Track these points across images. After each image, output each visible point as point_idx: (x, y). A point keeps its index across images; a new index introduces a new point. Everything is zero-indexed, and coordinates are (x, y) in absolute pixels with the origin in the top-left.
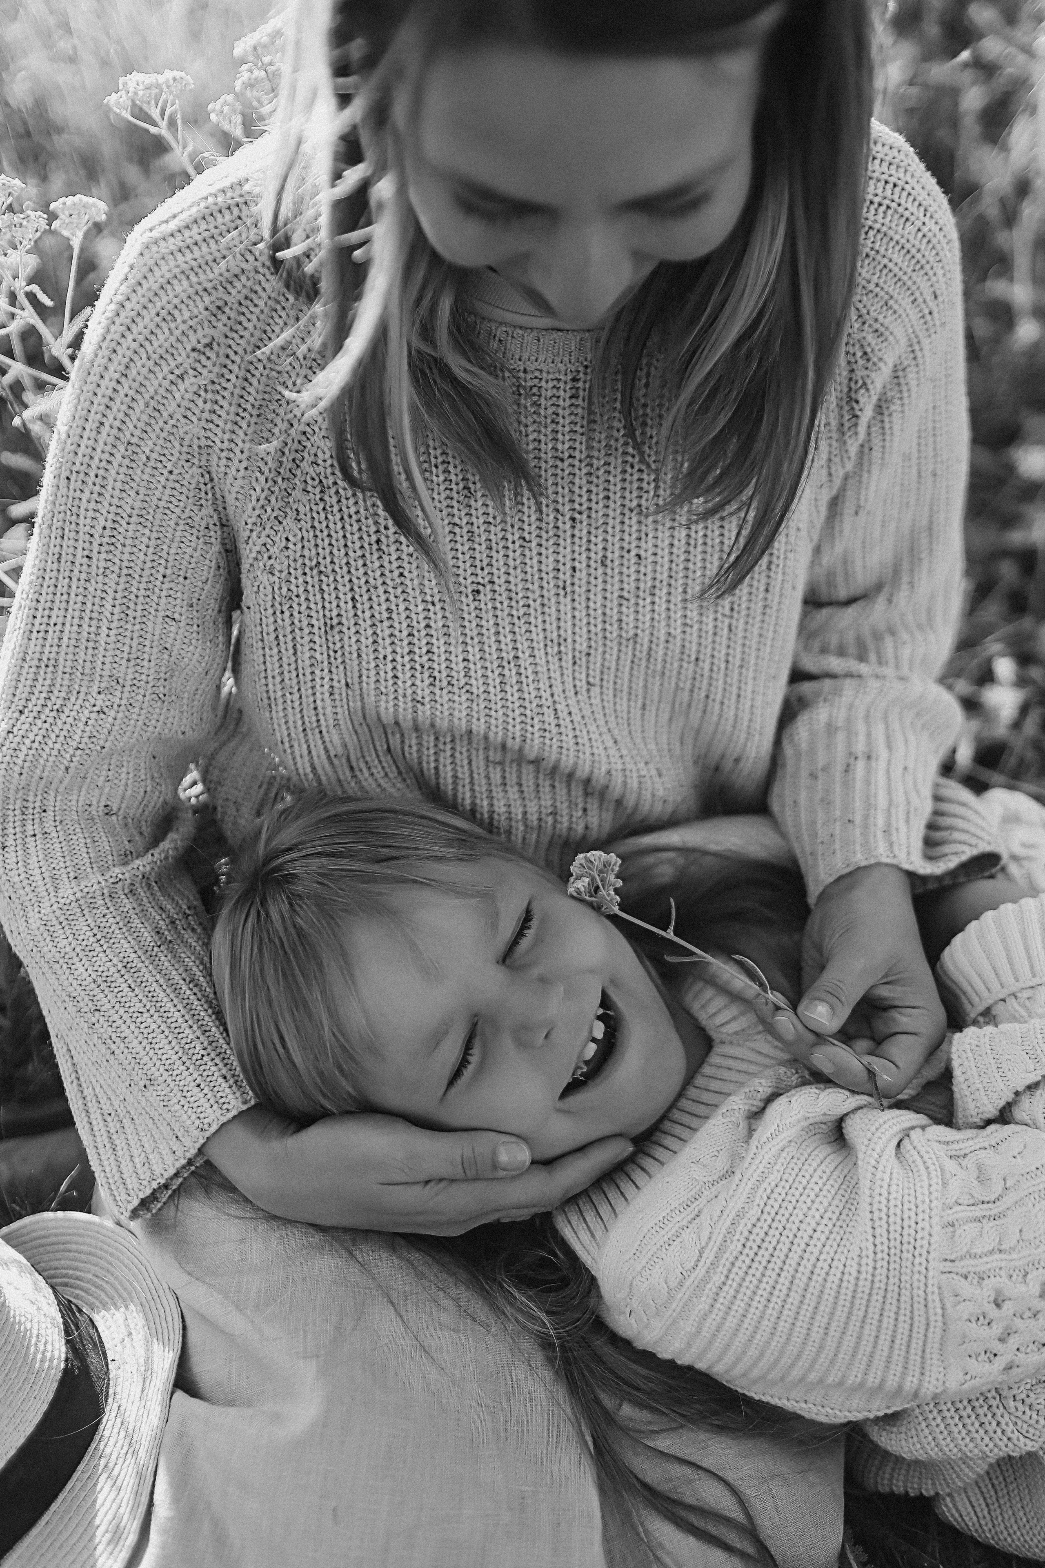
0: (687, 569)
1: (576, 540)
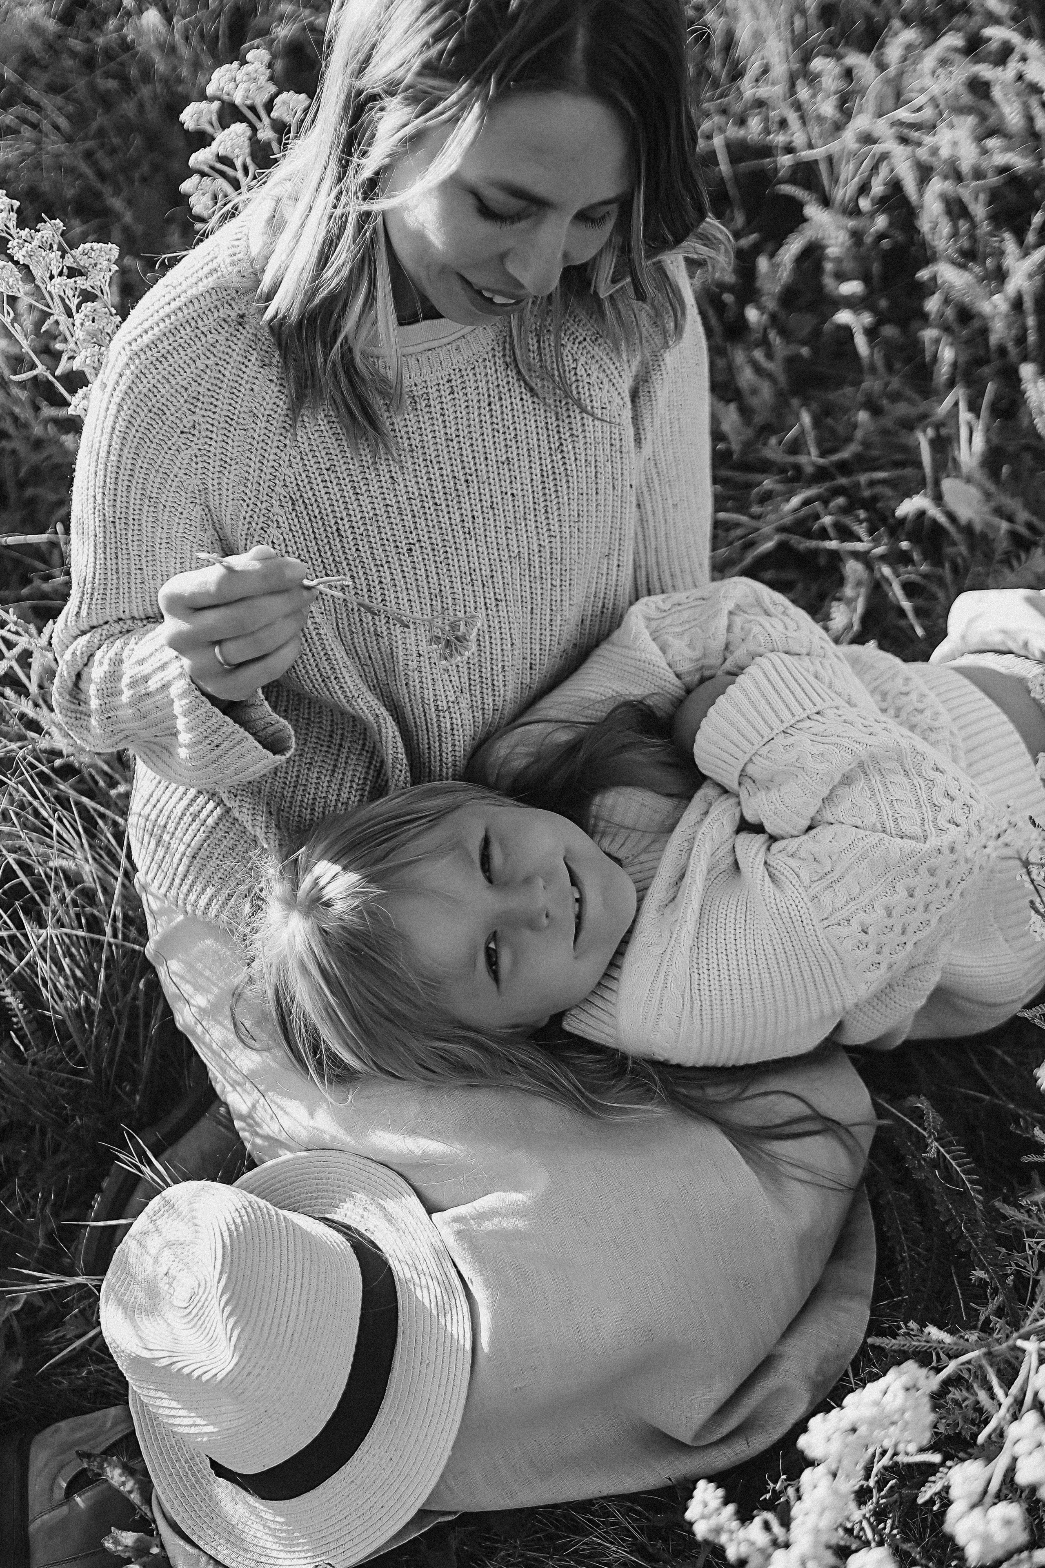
0: (544, 494)
1: (472, 495)
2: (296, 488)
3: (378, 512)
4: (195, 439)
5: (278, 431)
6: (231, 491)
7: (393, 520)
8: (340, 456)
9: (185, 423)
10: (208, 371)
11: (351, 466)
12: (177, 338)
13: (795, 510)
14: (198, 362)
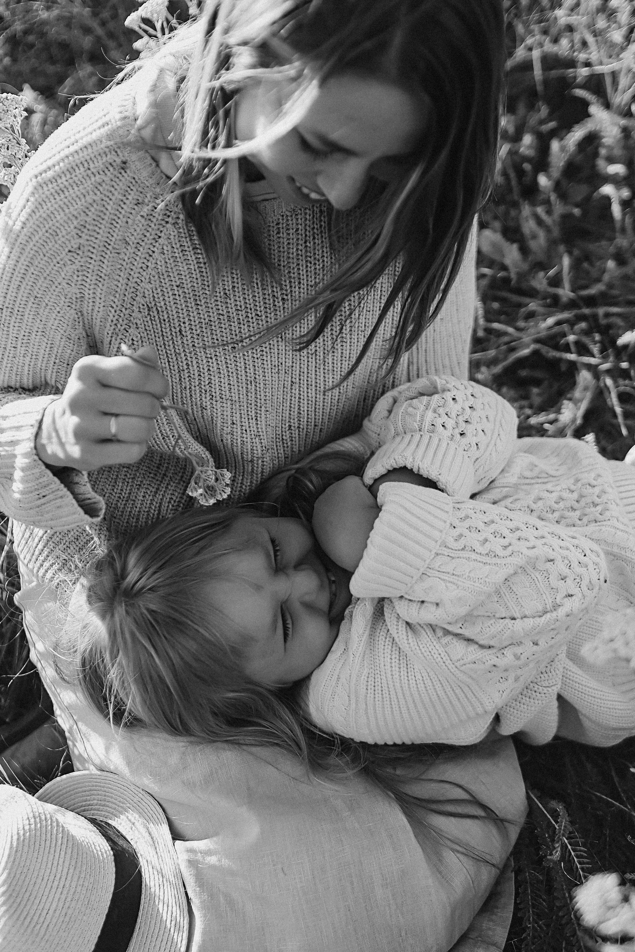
2: (152, 299)
3: (212, 319)
4: (79, 257)
5: (143, 256)
6: (103, 299)
7: (223, 325)
8: (188, 276)
9: (72, 244)
10: (95, 205)
11: (195, 285)
12: (73, 176)
13: (550, 328)
14: (88, 198)
